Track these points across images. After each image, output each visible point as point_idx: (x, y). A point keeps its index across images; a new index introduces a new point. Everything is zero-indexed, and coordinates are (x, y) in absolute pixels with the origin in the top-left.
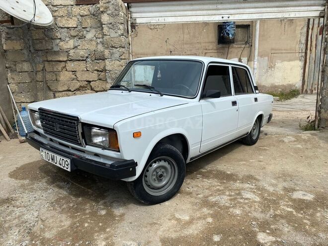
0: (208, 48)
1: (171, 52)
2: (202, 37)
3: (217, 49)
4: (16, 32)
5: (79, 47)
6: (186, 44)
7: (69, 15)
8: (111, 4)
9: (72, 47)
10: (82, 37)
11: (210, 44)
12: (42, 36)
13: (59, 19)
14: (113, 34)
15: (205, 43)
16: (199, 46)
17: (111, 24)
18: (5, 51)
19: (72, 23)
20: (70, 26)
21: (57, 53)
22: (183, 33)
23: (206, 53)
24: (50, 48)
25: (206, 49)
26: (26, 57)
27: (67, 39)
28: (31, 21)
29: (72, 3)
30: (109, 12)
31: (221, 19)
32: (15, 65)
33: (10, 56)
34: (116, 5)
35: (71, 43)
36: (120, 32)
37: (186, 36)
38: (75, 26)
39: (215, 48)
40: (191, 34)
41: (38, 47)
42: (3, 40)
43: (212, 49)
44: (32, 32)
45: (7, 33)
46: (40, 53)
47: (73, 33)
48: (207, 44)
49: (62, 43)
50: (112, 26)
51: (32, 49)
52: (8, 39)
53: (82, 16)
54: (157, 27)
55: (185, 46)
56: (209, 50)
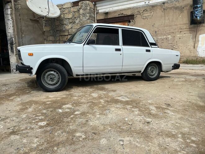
0: (182, 28)
1: (156, 32)
2: (178, 21)
3: (190, 28)
4: (48, 23)
5: (73, 28)
6: (166, 26)
7: (69, 12)
8: (83, 4)
9: (70, 28)
10: (74, 23)
11: (184, 25)
12: (59, 23)
13: (65, 14)
14: (84, 19)
15: (181, 24)
16: (176, 27)
17: (83, 14)
18: (44, 32)
19: (70, 16)
20: (70, 17)
21: (64, 31)
22: (165, 19)
23: (181, 32)
24: (62, 29)
25: (181, 29)
26: (52, 34)
27: (68, 24)
28: (46, 16)
29: (70, 6)
30: (83, 8)
31: (144, 4)
32: (47, 38)
33: (46, 34)
34: (86, 4)
35: (70, 26)
36: (87, 18)
37: (166, 21)
38: (71, 17)
39: (188, 28)
40: (171, 20)
41: (57, 29)
42: (44, 27)
43: (185, 29)
44: (56, 22)
45: (45, 23)
46: (58, 32)
47: (71, 21)
48: (182, 26)
49: (66, 26)
50: (84, 15)
51: (55, 30)
52: (45, 26)
53: (74, 12)
54: (148, 17)
55: (166, 28)
56: (183, 29)
